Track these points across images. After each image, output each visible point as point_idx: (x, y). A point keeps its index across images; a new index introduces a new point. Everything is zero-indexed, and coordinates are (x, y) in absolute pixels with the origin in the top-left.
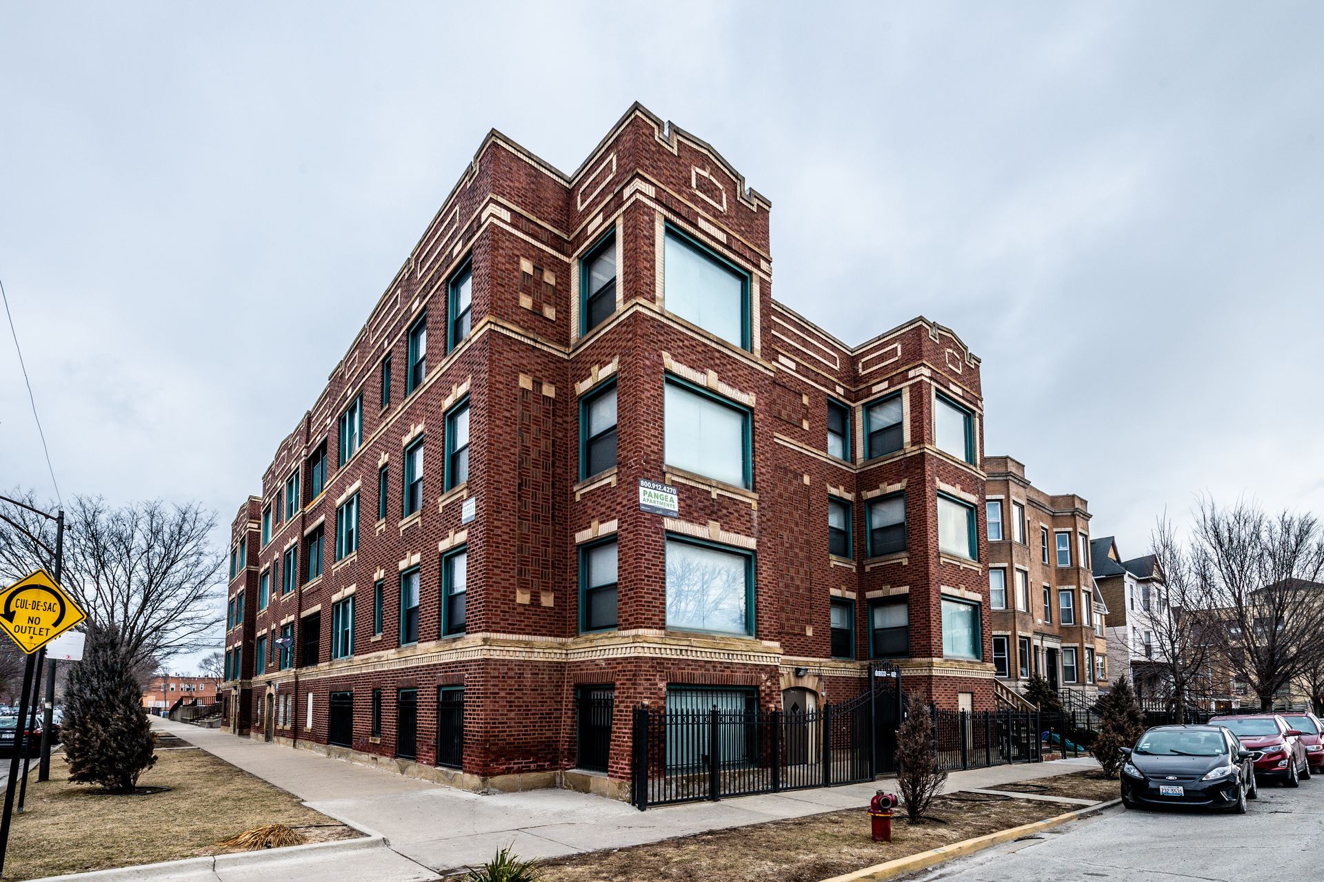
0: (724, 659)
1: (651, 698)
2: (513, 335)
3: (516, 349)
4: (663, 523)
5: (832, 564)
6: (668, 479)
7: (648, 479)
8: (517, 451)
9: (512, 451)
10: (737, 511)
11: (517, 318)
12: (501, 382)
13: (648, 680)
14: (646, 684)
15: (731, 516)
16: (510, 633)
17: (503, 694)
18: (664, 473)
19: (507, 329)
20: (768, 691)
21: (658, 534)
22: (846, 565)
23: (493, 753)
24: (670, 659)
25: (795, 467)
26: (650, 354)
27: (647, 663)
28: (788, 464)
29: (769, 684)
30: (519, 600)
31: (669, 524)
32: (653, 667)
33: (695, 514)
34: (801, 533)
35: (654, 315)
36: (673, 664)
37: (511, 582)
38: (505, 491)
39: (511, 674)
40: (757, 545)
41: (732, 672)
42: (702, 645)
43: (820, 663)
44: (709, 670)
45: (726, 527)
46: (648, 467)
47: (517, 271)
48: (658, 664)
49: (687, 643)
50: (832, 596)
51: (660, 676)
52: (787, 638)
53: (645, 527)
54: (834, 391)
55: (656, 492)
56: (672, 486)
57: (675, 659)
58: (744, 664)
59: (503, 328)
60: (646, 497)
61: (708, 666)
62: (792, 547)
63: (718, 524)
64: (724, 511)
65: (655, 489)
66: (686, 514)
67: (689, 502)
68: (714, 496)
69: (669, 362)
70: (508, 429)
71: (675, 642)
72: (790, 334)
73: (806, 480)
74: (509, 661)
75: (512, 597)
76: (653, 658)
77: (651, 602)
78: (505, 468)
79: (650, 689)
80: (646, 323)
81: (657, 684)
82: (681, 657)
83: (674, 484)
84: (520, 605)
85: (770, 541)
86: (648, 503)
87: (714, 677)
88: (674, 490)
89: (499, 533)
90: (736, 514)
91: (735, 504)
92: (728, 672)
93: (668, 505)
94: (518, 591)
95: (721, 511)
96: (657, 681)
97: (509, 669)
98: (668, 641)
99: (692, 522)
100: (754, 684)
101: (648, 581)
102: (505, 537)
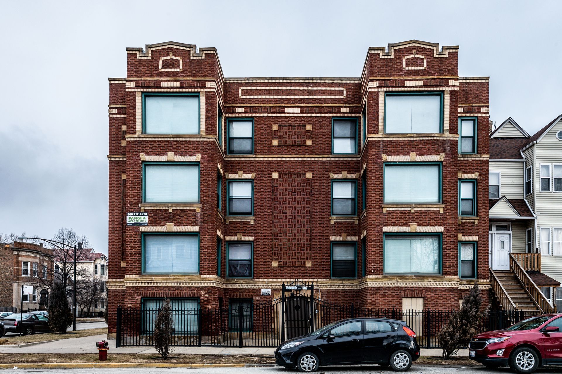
0: (175, 285)
1: (132, 303)
2: (119, 159)
3: (121, 164)
4: (139, 229)
5: (332, 222)
6: (142, 209)
7: (131, 212)
8: (121, 206)
9: (119, 206)
10: (186, 215)
11: (120, 151)
12: (114, 180)
13: (130, 296)
14: (130, 298)
15: (182, 218)
16: (118, 279)
17: (116, 302)
18: (140, 207)
19: (115, 158)
20: (206, 299)
21: (137, 234)
22: (347, 221)
23: (112, 324)
24: (143, 287)
25: (299, 170)
26: (133, 157)
27: (130, 289)
28: (292, 170)
29: (206, 296)
30: (122, 266)
31: (142, 229)
32: (133, 290)
33: (158, 222)
34: (303, 208)
35: (135, 139)
36: (144, 289)
37: (119, 258)
38: (116, 223)
39: (120, 294)
40: (200, 229)
41: (180, 291)
42: (159, 280)
43: (318, 282)
44: (166, 291)
45: (179, 224)
46: (132, 207)
47: (121, 132)
48: (136, 289)
49: (151, 279)
50: (331, 241)
51: (137, 294)
52: (289, 269)
53: (129, 233)
54: (340, 112)
55: (136, 216)
56: (145, 212)
57: (146, 287)
58: (189, 287)
59: (114, 158)
60: (130, 220)
61: (165, 289)
62: (294, 217)
63: (173, 223)
64: (177, 217)
65: (135, 215)
66: (153, 222)
67: (155, 217)
68: (170, 211)
69: (144, 157)
70: (117, 198)
71: (144, 280)
72: (296, 92)
73: (309, 175)
74: (118, 289)
75: (119, 264)
76: (133, 287)
77: (133, 264)
78: (116, 214)
79: (132, 300)
80: (131, 144)
81: (135, 298)
82: (149, 286)
83: (146, 211)
84: (123, 267)
85: (209, 225)
86: (131, 222)
87: (170, 293)
88: (146, 214)
89: (114, 240)
90: (185, 217)
91: (185, 212)
92: (179, 291)
93: (142, 221)
94: (122, 262)
95: (175, 217)
96: (136, 296)
97: (118, 293)
98: (139, 279)
99: (156, 226)
100: (196, 296)
101: (131, 255)
102: (116, 241)
